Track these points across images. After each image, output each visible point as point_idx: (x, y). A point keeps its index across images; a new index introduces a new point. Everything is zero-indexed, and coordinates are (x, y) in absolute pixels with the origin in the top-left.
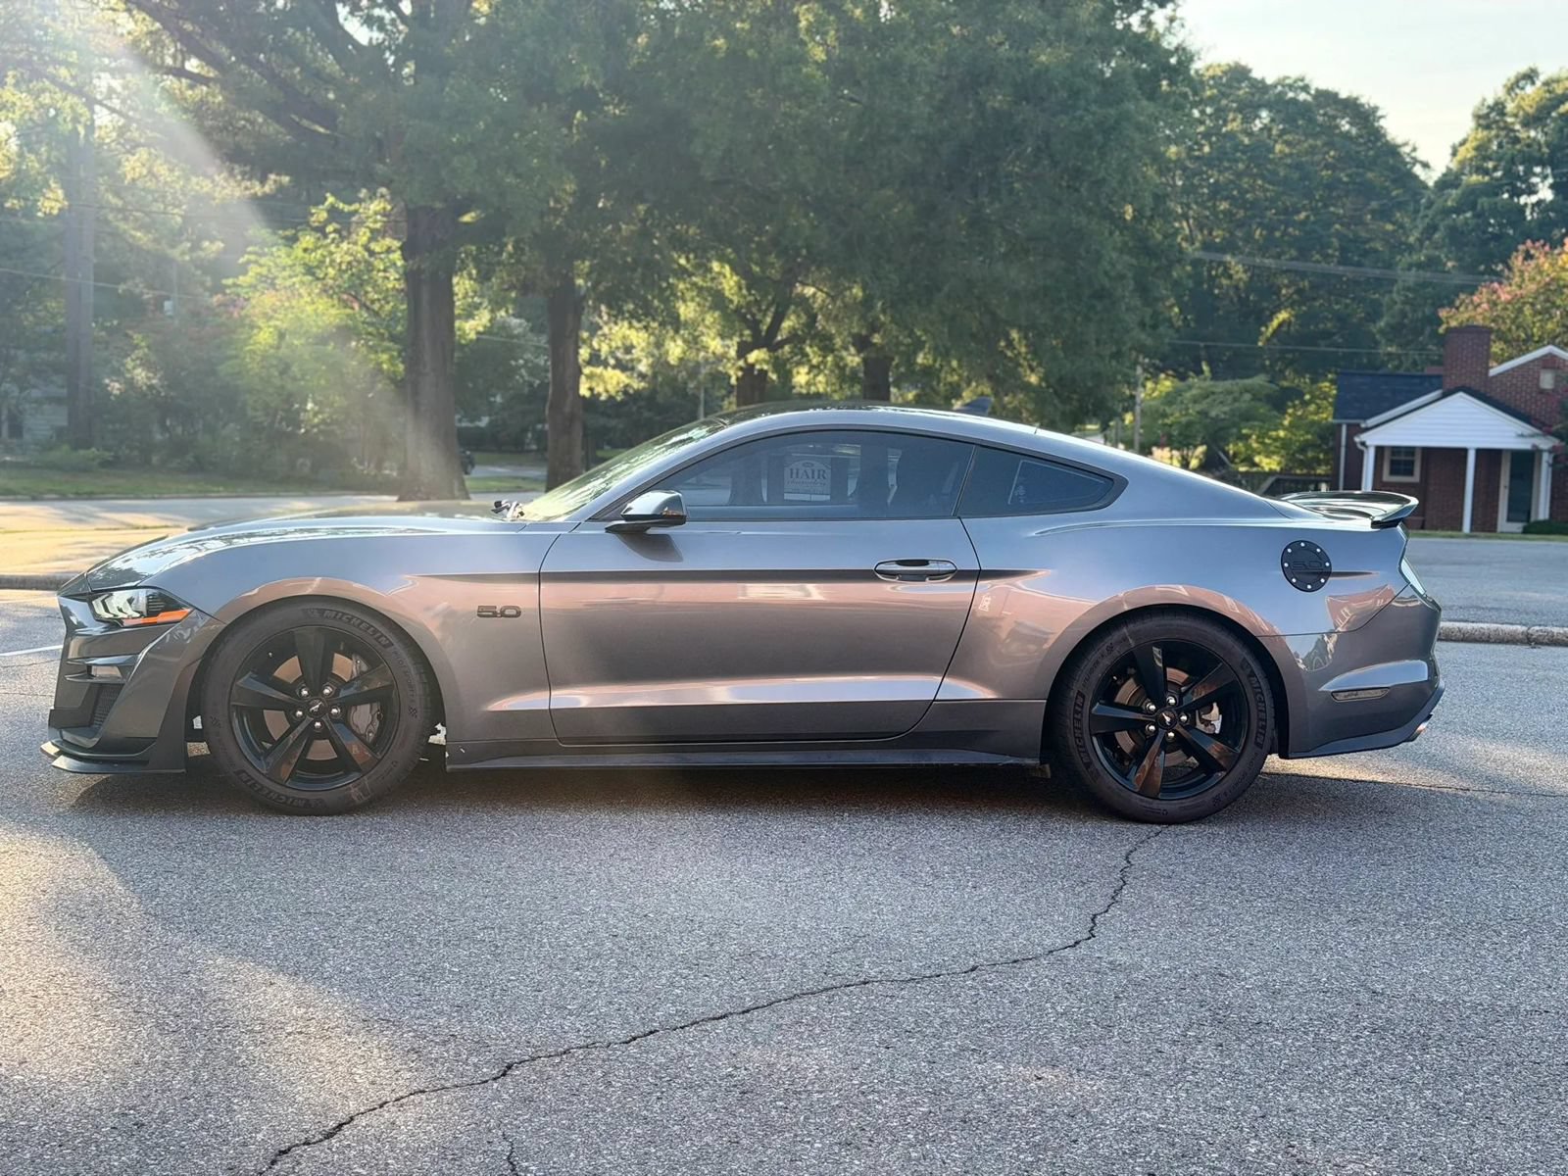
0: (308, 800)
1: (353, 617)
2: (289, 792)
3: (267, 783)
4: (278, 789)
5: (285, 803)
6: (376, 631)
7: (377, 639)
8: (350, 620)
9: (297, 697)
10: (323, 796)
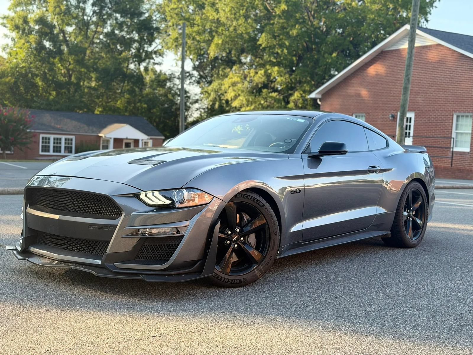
0: (240, 280)
1: (248, 195)
2: (233, 278)
3: (222, 275)
4: (227, 277)
5: (231, 283)
6: (258, 200)
7: (258, 204)
8: (247, 197)
9: (226, 235)
10: (245, 277)
